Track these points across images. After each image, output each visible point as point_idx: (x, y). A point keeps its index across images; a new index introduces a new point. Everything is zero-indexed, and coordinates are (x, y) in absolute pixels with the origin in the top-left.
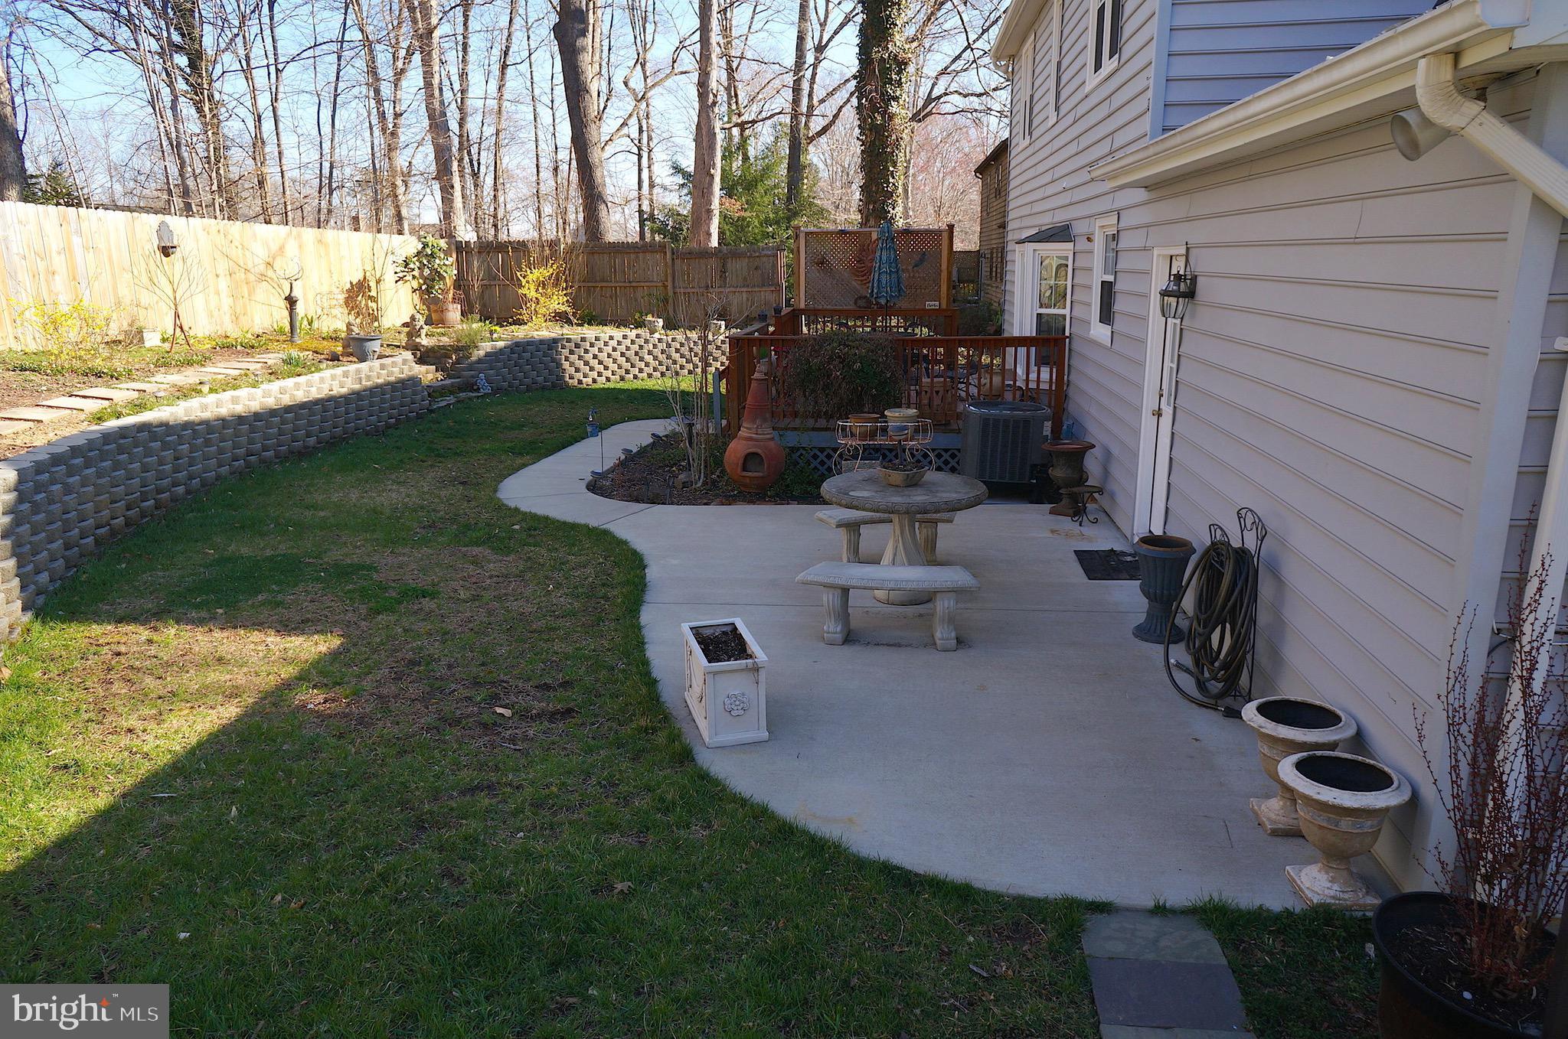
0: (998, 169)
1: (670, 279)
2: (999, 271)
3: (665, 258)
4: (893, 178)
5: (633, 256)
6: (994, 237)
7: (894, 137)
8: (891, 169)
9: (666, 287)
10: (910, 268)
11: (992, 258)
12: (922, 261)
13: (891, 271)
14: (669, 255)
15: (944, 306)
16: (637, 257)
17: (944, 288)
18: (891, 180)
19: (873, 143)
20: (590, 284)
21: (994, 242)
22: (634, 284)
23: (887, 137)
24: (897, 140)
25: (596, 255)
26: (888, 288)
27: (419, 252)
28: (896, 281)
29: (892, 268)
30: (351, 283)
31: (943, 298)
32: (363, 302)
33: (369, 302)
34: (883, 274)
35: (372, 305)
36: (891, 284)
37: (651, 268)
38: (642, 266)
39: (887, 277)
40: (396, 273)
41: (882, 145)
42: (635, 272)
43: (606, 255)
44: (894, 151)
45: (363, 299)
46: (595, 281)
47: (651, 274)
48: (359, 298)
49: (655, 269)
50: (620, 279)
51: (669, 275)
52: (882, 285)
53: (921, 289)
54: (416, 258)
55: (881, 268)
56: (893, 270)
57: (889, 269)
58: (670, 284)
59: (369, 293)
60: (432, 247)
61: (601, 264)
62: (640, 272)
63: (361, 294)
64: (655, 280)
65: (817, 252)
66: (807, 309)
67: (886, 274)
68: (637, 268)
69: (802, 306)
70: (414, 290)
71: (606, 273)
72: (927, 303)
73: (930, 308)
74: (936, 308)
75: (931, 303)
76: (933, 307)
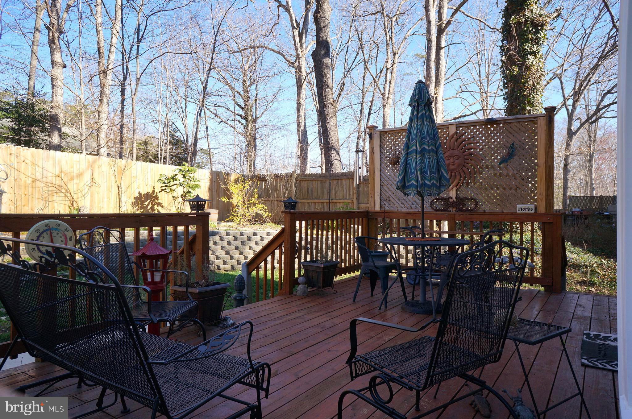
1: (355, 197)
5: (334, 182)
7: (531, 83)
8: (528, 108)
9: (353, 203)
13: (423, 150)
15: (542, 210)
16: (337, 183)
19: (513, 91)
20: (309, 201)
22: (334, 201)
23: (524, 83)
24: (534, 86)
25: (314, 182)
26: (419, 173)
27: (176, 175)
28: (433, 163)
29: (426, 144)
30: (140, 193)
31: (541, 200)
32: (150, 206)
33: (156, 207)
34: (413, 154)
35: (157, 208)
36: (425, 168)
37: (345, 190)
38: (340, 188)
39: (418, 156)
40: (162, 187)
41: (520, 90)
42: (336, 193)
43: (319, 182)
44: (530, 94)
45: (150, 204)
46: (313, 199)
47: (345, 193)
48: (146, 203)
49: (347, 191)
50: (326, 198)
51: (355, 195)
52: (411, 169)
53: (511, 189)
54: (174, 178)
55: (410, 146)
56: (427, 148)
57: (420, 147)
58: (355, 201)
59: (156, 201)
60: (184, 171)
61: (316, 187)
62: (339, 193)
63: (149, 201)
64: (348, 198)
65: (392, 151)
66: (381, 211)
67: (416, 154)
68: (337, 190)
69: (377, 208)
70: (175, 198)
71: (319, 194)
72: (518, 206)
73: (523, 212)
74: (530, 212)
75: (523, 206)
76: (527, 211)
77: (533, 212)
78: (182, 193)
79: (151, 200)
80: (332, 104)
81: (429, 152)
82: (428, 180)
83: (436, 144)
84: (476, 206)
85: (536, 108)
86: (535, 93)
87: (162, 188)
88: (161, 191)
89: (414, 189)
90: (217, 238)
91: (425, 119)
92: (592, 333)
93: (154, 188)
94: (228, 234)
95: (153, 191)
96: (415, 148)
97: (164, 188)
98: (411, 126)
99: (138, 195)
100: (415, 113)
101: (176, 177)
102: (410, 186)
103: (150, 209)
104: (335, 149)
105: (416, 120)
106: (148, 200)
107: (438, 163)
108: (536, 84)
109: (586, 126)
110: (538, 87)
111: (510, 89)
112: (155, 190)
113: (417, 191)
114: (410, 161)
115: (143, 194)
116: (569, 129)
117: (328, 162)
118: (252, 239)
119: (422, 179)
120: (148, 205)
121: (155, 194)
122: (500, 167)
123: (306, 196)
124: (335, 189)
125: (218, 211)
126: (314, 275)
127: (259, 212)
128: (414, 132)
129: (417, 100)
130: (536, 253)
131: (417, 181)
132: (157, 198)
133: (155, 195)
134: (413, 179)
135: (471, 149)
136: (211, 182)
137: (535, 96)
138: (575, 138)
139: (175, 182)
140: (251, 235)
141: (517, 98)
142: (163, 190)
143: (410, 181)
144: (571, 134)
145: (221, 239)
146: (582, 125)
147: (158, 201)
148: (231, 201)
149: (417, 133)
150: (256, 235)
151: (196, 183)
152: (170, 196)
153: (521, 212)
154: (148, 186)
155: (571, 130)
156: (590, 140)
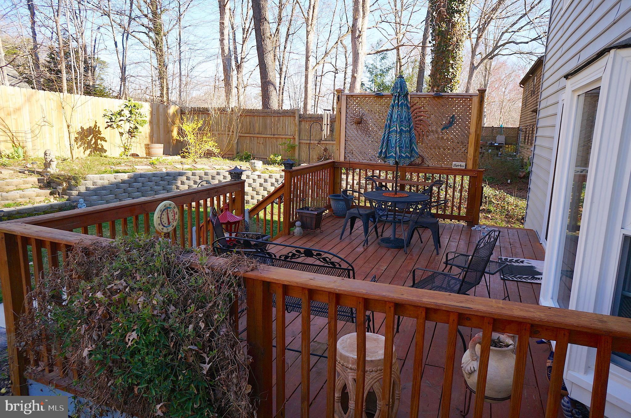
0: (534, 79)
1: (297, 134)
2: (530, 138)
3: (294, 120)
4: (453, 68)
5: (276, 119)
6: (528, 119)
7: (455, 39)
8: (451, 62)
9: (294, 138)
10: (439, 130)
11: (526, 131)
12: (451, 123)
13: (401, 130)
14: (297, 118)
15: (470, 167)
16: (279, 120)
17: (471, 150)
18: (451, 70)
19: (439, 44)
20: (251, 135)
21: (528, 122)
22: (276, 136)
23: (450, 39)
24: (457, 42)
25: (256, 118)
26: (398, 148)
27: (122, 110)
28: (407, 140)
29: (404, 127)
30: (82, 128)
31: (470, 160)
32: (93, 141)
33: (99, 141)
34: (393, 133)
35: (101, 143)
36: (402, 144)
37: (287, 126)
38: (281, 125)
39: (397, 136)
40: (107, 122)
41: (446, 45)
42: (278, 128)
43: (261, 118)
44: (454, 50)
45: (93, 139)
46: (254, 134)
47: (286, 130)
48: (89, 138)
49: (289, 127)
50: (268, 133)
51: (296, 132)
52: (391, 144)
53: (449, 149)
54: (120, 114)
55: (391, 127)
56: (404, 129)
57: (399, 128)
58: (297, 137)
59: (99, 135)
60: (131, 107)
61: (258, 123)
62: (280, 129)
63: (92, 135)
64: (289, 134)
65: (356, 113)
66: (345, 162)
67: (396, 133)
68: (279, 126)
69: (342, 159)
70: (121, 134)
71: (261, 129)
72: (454, 163)
73: (457, 168)
74: (462, 168)
75: (457, 163)
76: (460, 168)
77: (464, 168)
78: (128, 128)
79: (94, 135)
80: (270, 39)
81: (405, 132)
82: (404, 153)
83: (410, 125)
84: (423, 161)
85: (458, 62)
86: (458, 49)
87: (108, 124)
88: (107, 127)
89: (393, 159)
90: (184, 178)
91: (404, 107)
92: (503, 258)
93: (96, 123)
94: (194, 174)
95: (96, 126)
96: (396, 129)
97: (109, 124)
98: (393, 111)
99: (80, 130)
100: (396, 101)
101: (123, 113)
102: (390, 157)
103: (93, 144)
104: (272, 84)
105: (397, 107)
106: (90, 135)
107: (410, 141)
108: (459, 41)
109: (485, 61)
110: (460, 43)
111: (437, 42)
112: (97, 124)
113: (396, 161)
114: (391, 138)
115: (85, 128)
116: (472, 64)
117: (266, 96)
118: (216, 178)
119: (399, 152)
120: (91, 140)
121: (97, 128)
122: (442, 132)
123: (248, 130)
124: (277, 125)
125: (163, 145)
126: (308, 220)
127: (211, 149)
128: (395, 116)
129: (399, 92)
130: (450, 187)
131: (396, 154)
132: (100, 133)
133: (97, 130)
134: (393, 152)
135: (421, 116)
136: (151, 115)
137: (458, 52)
138: (476, 72)
139: (122, 118)
140: (215, 174)
141: (443, 52)
142: (109, 126)
143: (391, 153)
144: (473, 68)
145: (188, 179)
146: (482, 60)
147: (101, 136)
148: (185, 139)
149: (397, 117)
150: (219, 175)
151: (144, 119)
152: (116, 131)
153: (455, 167)
154: (90, 120)
155: (473, 64)
156: (486, 71)
